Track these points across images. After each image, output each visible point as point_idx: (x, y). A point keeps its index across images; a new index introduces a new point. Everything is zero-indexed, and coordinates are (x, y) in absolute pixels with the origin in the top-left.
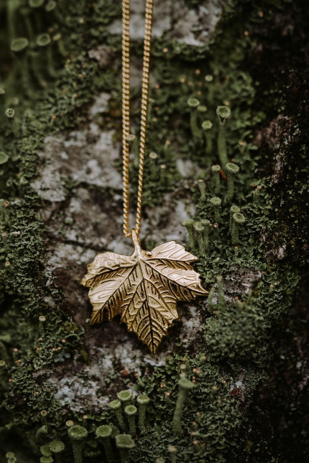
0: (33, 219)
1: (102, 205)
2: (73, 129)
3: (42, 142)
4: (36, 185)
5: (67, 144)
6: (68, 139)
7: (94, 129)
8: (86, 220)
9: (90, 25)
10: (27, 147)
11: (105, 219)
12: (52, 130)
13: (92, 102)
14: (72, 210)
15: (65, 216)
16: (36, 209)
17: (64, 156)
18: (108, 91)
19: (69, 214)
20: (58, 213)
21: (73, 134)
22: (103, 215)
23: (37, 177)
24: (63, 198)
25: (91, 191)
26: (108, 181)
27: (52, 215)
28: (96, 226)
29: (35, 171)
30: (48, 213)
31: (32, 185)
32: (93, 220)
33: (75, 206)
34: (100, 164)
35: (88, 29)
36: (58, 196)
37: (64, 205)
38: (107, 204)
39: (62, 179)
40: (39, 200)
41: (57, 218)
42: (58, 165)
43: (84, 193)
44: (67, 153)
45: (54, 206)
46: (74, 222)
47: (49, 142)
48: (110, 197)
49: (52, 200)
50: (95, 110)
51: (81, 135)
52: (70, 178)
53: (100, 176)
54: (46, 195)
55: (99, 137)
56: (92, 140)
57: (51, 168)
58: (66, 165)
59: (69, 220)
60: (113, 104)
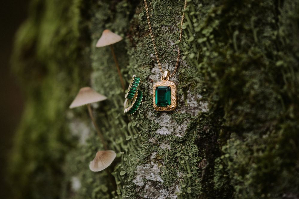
0: (133, 192)
1: (155, 187)
2: (146, 163)
3: (136, 168)
4: (134, 181)
5: (144, 168)
6: (144, 167)
7: (152, 163)
8: (150, 191)
9: (150, 131)
10: (131, 170)
11: (156, 191)
12: (139, 164)
13: (151, 155)
14: (146, 188)
15: (144, 190)
16: (135, 188)
17: (143, 172)
18: (156, 152)
19: (145, 190)
20: (142, 189)
21: (146, 165)
22: (155, 190)
23: (134, 178)
24: (143, 185)
25: (151, 182)
26: (156, 179)
27: (140, 190)
28: (153, 193)
29: (134, 176)
30: (138, 189)
31: (133, 181)
32: (152, 191)
33: (147, 187)
34: (154, 174)
35: (150, 132)
36: (141, 184)
37: (144, 187)
38: (156, 186)
39: (142, 179)
40: (135, 186)
41: (141, 191)
42: (141, 175)
43: (149, 183)
44: (144, 171)
45: (140, 187)
46: (146, 192)
47: (138, 168)
48: (157, 184)
49: (139, 185)
50: (152, 157)
51: (148, 165)
52: (145, 178)
53: (154, 178)
54: (138, 184)
55: (154, 165)
56: (152, 167)
57: (139, 176)
58: (144, 175)
59: (145, 191)
60: (157, 155)
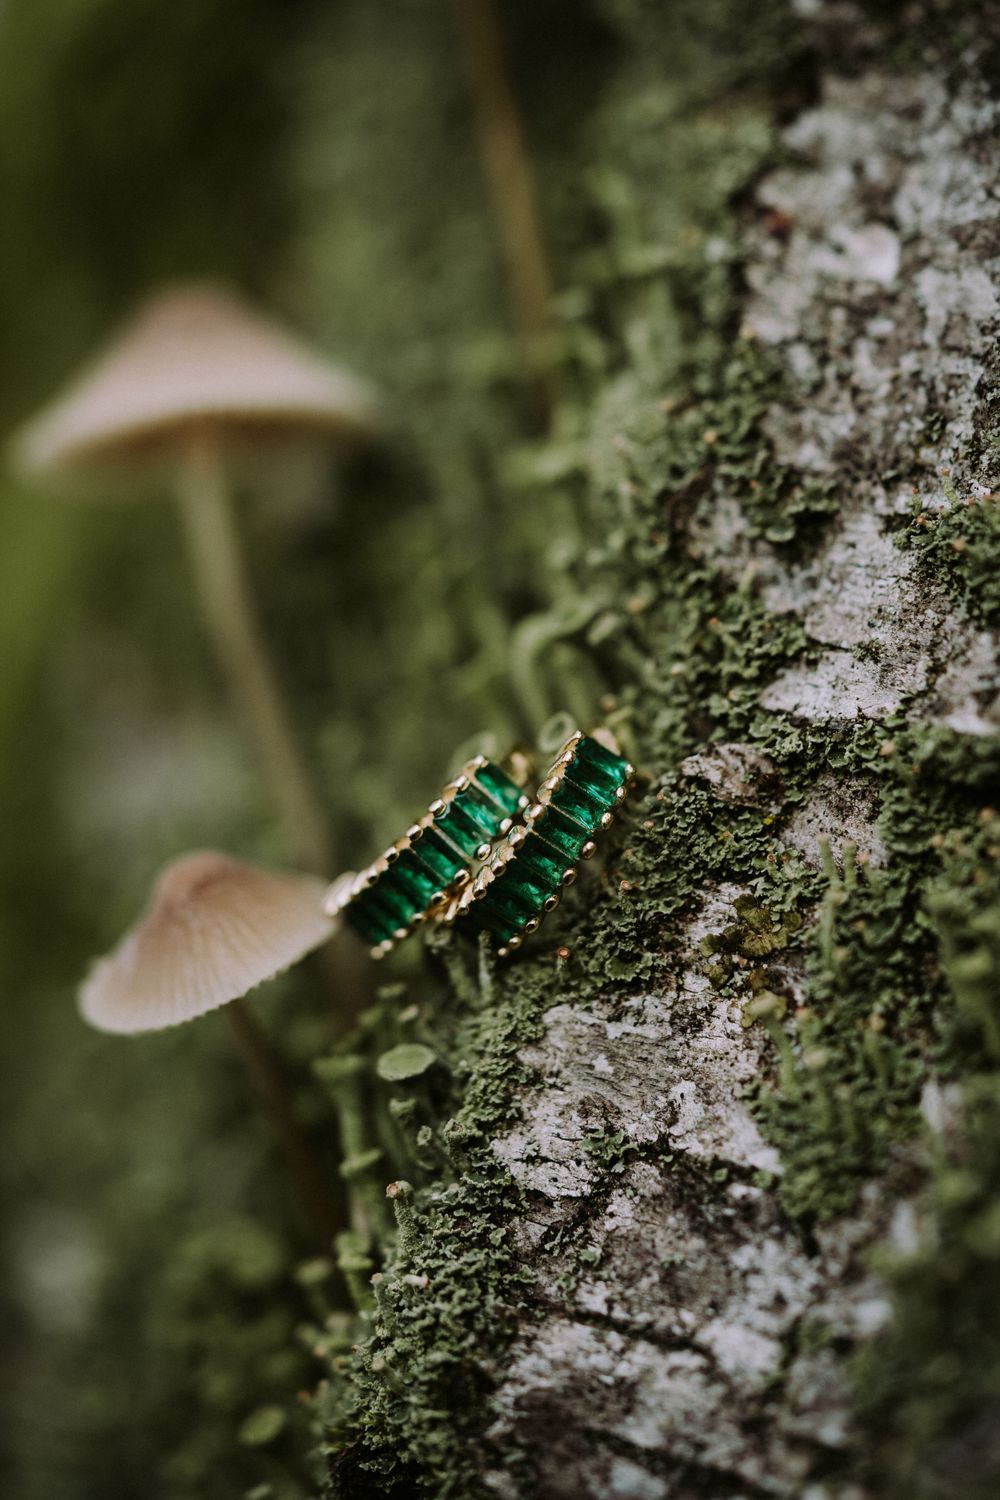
0: (482, 1241)
1: (694, 1213)
2: (635, 988)
3: (535, 1019)
4: (508, 1148)
5: (613, 1031)
6: (616, 1018)
7: (696, 985)
8: (647, 1255)
9: (709, 683)
10: (488, 1035)
11: (700, 1253)
12: (567, 989)
13: (692, 909)
14: (610, 1224)
15: (588, 1239)
16: (499, 1216)
17: (602, 1065)
18: (742, 879)
19: (599, 1237)
20: (569, 1231)
21: (634, 1002)
22: (697, 1243)
23: (510, 1120)
24: (587, 1189)
25: (666, 1172)
26: (718, 1142)
27: (546, 1238)
28: (670, 1272)
29: (506, 1102)
30: (536, 1231)
31: (497, 1146)
32: (665, 1256)
33: (622, 1211)
34: (705, 1095)
35: (705, 695)
36: (569, 1181)
37: (590, 1208)
38: (710, 1212)
39: (586, 1130)
40: (511, 1190)
41: (563, 1246)
42: (580, 1090)
43: (647, 1177)
44: (612, 1058)
45: (557, 1209)
46: (606, 1258)
47: (557, 1023)
48: (718, 1193)
49: (552, 1191)
50: (699, 932)
51: (654, 1005)
52: (611, 1130)
53: (700, 1128)
54: (538, 1179)
55: (709, 1012)
56: (690, 1023)
57: (561, 1099)
58: (604, 1090)
59: (594, 1252)
60: (752, 914)
